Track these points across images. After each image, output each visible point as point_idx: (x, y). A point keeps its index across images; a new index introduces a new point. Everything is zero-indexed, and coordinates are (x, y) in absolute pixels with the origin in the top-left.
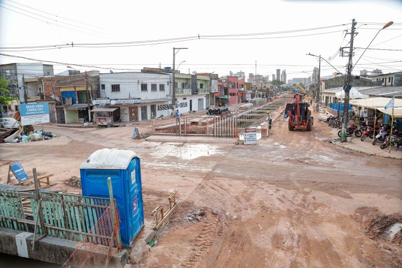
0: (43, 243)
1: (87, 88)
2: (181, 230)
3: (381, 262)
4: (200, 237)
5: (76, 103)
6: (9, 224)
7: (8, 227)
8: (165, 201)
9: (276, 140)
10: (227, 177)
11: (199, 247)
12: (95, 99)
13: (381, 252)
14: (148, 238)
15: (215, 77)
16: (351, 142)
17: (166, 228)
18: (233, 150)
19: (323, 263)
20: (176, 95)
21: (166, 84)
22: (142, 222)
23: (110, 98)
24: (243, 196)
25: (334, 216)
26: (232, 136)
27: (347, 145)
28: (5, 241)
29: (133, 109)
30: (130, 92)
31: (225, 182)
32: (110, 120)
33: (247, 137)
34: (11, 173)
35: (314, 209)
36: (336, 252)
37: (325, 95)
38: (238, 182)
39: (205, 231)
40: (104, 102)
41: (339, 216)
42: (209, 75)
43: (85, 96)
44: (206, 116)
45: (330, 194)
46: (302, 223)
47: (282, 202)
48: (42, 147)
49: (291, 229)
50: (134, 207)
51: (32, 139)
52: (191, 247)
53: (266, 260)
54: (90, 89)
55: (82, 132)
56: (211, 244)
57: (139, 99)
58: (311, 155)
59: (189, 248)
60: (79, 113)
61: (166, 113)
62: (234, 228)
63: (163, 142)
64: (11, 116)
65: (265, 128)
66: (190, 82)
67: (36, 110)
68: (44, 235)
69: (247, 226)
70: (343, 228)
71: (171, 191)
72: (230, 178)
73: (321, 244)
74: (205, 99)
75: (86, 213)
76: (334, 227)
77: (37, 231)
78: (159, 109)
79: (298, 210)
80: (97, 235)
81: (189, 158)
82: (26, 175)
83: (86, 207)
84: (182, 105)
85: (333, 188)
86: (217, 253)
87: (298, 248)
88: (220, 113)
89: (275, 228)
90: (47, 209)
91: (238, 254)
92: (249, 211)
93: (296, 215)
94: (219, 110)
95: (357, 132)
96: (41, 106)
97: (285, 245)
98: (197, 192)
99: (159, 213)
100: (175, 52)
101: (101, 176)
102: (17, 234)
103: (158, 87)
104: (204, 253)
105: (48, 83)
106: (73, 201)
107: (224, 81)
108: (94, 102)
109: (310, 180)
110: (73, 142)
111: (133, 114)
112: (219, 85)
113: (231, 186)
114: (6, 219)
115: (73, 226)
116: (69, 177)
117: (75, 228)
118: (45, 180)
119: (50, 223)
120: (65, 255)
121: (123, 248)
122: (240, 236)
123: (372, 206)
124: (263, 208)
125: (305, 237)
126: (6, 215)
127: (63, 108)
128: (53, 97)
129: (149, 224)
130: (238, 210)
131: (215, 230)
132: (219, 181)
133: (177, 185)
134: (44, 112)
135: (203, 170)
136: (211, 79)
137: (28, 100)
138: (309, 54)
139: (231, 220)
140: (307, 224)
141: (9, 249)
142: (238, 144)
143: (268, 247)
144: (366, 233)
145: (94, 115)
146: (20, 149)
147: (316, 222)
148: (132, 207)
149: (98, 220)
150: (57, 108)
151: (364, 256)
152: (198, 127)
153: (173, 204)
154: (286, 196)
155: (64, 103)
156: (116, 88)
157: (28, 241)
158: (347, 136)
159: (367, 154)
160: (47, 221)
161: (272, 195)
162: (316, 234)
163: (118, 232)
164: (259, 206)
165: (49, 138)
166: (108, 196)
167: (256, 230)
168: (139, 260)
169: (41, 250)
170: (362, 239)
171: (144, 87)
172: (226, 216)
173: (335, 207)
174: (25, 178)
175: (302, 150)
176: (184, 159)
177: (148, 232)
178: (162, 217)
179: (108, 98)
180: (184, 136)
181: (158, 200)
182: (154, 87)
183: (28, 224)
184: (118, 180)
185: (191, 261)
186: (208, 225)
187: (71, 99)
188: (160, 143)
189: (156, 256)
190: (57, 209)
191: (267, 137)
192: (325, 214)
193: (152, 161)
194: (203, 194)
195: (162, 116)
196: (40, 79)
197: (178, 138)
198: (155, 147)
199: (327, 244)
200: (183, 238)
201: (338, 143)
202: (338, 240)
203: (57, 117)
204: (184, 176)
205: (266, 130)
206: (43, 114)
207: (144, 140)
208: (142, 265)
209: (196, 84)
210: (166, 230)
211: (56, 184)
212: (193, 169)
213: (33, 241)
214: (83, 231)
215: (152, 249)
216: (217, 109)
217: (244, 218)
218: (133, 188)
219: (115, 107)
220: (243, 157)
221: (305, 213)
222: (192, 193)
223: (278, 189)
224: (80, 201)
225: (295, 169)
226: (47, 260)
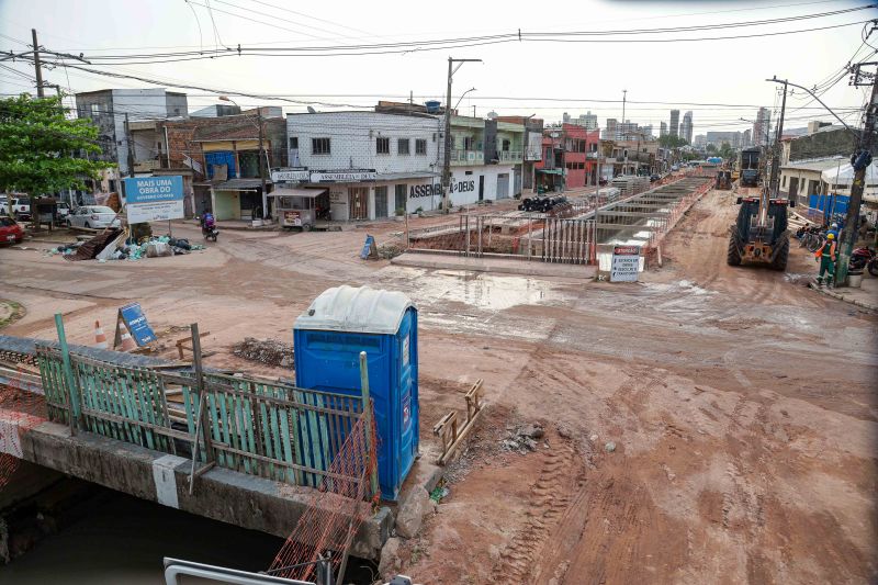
0: (211, 482)
1: (260, 145)
2: (496, 470)
4: (539, 487)
5: (235, 177)
6: (136, 436)
7: (134, 442)
9: (682, 275)
10: (583, 355)
11: (537, 509)
12: (278, 170)
14: (430, 483)
15: (533, 125)
16: (858, 288)
17: (463, 462)
18: (589, 293)
19: (822, 565)
20: (451, 164)
21: (430, 139)
22: (415, 449)
23: (307, 167)
24: (623, 399)
25: (836, 458)
26: (584, 260)
27: (849, 295)
28: (131, 471)
29: (357, 192)
30: (353, 157)
31: (580, 366)
32: (308, 216)
33: (619, 265)
34: (122, 326)
35: (786, 439)
37: (789, 175)
38: (607, 367)
39: (549, 475)
40: (297, 176)
41: (849, 459)
42: (525, 121)
43: (256, 162)
44: (517, 214)
45: (821, 406)
46: (763, 469)
47: (714, 419)
48: (173, 271)
49: (740, 481)
50: (404, 414)
51: (149, 253)
52: (521, 507)
53: (690, 547)
54: (266, 147)
55: (251, 241)
56: (564, 504)
57: (373, 171)
58: (766, 312)
59: (519, 509)
60: (241, 198)
61: (429, 203)
62: (611, 471)
63: (431, 268)
64: (101, 202)
65: (653, 246)
66: (482, 136)
67: (157, 190)
68: (210, 465)
69: (640, 468)
71: (463, 379)
72: (590, 356)
73: (814, 521)
74: (512, 174)
75: (304, 424)
76: (840, 483)
78: (412, 195)
79: (750, 439)
80: (326, 474)
82: (150, 332)
83: (306, 413)
84: (463, 187)
85: (827, 394)
86: (580, 524)
87: (761, 525)
88: (548, 209)
89: (703, 476)
90: (218, 408)
91: (627, 530)
92: (641, 434)
93: (749, 449)
94: (547, 201)
95: (873, 265)
96: (167, 183)
98: (520, 384)
99: (448, 429)
100: (453, 69)
101: (339, 347)
102: (156, 457)
103: (413, 146)
104: (550, 523)
105: (176, 132)
106: (277, 398)
107: (556, 135)
108: (275, 176)
109: (771, 371)
110: (233, 261)
111: (358, 205)
112: (543, 145)
113: (593, 374)
114: (130, 426)
115: (273, 450)
116: (239, 339)
117: (278, 454)
119: (222, 440)
120: (257, 510)
121: (383, 502)
122: (626, 489)
124: (672, 428)
125: (774, 503)
126: (131, 418)
127: (209, 187)
128: (187, 162)
129: (427, 451)
130: (616, 432)
131: (569, 472)
132: (567, 362)
133: (474, 366)
134: (172, 196)
135: (529, 336)
136: (528, 130)
137: (136, 169)
138: (775, 80)
139: (602, 452)
140: (775, 472)
141: (134, 486)
142: (597, 280)
143: (691, 518)
145: (274, 205)
146: (128, 273)
147: (795, 469)
148: (401, 415)
150: (194, 186)
152: (502, 237)
153: (473, 409)
154: (720, 404)
155: (211, 177)
156: (321, 146)
157: (180, 478)
158: (849, 274)
160: (218, 436)
161: (688, 400)
162: (799, 496)
163: (375, 470)
164: (661, 425)
165: (183, 251)
167: (660, 477)
168: (415, 531)
169: (206, 496)
171: (383, 146)
172: (592, 445)
173: (837, 439)
174: (149, 338)
175: (745, 301)
177: (428, 470)
178: (454, 437)
179: (306, 169)
180: (477, 256)
181: (439, 399)
182: (404, 146)
183: (175, 439)
184: (379, 358)
185: (525, 539)
186: (553, 460)
187: (225, 168)
188: (424, 270)
189: (453, 524)
191: (660, 267)
192: (815, 454)
194: (535, 390)
195: (420, 210)
196: (160, 125)
197: (462, 261)
198: (415, 279)
199: (825, 521)
200: (504, 487)
202: (851, 516)
203: (196, 207)
204: (487, 348)
205: (655, 250)
206: (170, 199)
207: (388, 262)
208: (423, 541)
209: (494, 141)
210: (464, 467)
211: (213, 354)
212: (504, 333)
213: (191, 476)
214: (295, 462)
215: (442, 508)
216: (541, 199)
217: (630, 449)
218: (405, 374)
219: (320, 188)
220: (613, 309)
221: (768, 448)
222: (509, 388)
223: (702, 387)
224: (291, 399)
225: (732, 345)
226: (217, 517)
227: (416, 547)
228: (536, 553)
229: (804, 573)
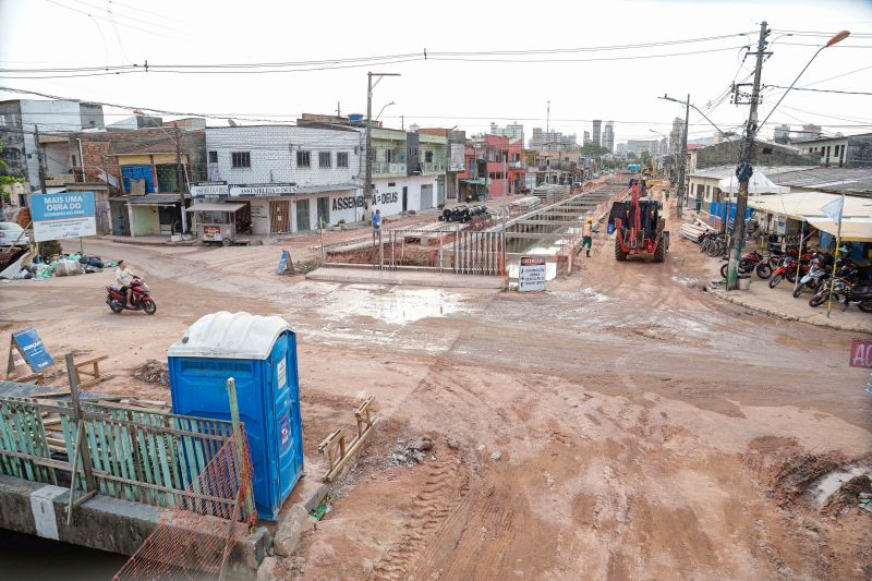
0: (90, 510)
1: (178, 159)
2: (380, 483)
3: (797, 555)
4: (421, 499)
5: (153, 191)
6: (15, 469)
8: (348, 418)
9: (586, 283)
10: (482, 366)
11: (418, 521)
12: (197, 185)
13: (798, 535)
14: (313, 501)
15: (456, 137)
16: (747, 290)
17: (350, 478)
18: (496, 304)
19: (677, 557)
20: (373, 176)
21: (351, 152)
22: (299, 468)
23: (228, 181)
24: (514, 409)
26: (493, 272)
27: (739, 297)
28: (8, 505)
29: (279, 206)
30: (272, 171)
31: (476, 377)
32: (228, 231)
33: (527, 275)
34: (15, 351)
35: (663, 439)
36: (704, 534)
37: (697, 183)
38: (503, 376)
39: (433, 486)
40: (216, 190)
41: (715, 455)
42: (447, 133)
43: (174, 176)
44: (436, 225)
45: (698, 406)
46: (637, 469)
47: (597, 423)
48: (81, 291)
49: (614, 482)
50: (282, 436)
51: (57, 272)
52: (402, 520)
53: (558, 549)
54: (184, 161)
55: (169, 257)
56: (445, 514)
57: (292, 184)
58: (661, 317)
59: (398, 522)
60: (160, 212)
61: (351, 215)
62: (494, 479)
63: (345, 282)
64: (10, 217)
65: (565, 254)
66: (404, 150)
67: (66, 207)
68: (91, 494)
69: (521, 476)
70: (723, 481)
71: (361, 395)
72: (488, 367)
73: (676, 517)
74: (435, 184)
75: (181, 449)
76: (704, 479)
77: (77, 485)
78: (335, 208)
79: (628, 442)
80: (205, 497)
81: (401, 321)
82: (47, 357)
83: (181, 438)
84: (386, 199)
85: (705, 394)
86: (457, 533)
87: (626, 524)
88: (468, 219)
89: (580, 480)
90: (97, 436)
91: (501, 536)
92: (527, 442)
93: (624, 453)
94: (466, 211)
95: (761, 268)
96: (76, 199)
97: (600, 518)
98: (416, 398)
99: (335, 447)
100: (373, 83)
101: (212, 373)
102: (34, 489)
103: (334, 158)
104: (429, 534)
105: (91, 144)
106: (154, 424)
107: (479, 146)
108: (194, 191)
109: (656, 373)
111: (280, 218)
112: (466, 155)
113: (488, 385)
114: (8, 457)
115: (153, 475)
116: (140, 361)
117: (158, 479)
118: (90, 368)
119: (103, 468)
120: (137, 537)
121: (260, 522)
122: (506, 496)
123: (785, 434)
124: (556, 435)
125: (642, 502)
126: (8, 449)
128: (103, 177)
129: (313, 469)
130: (503, 441)
131: (453, 483)
132: (464, 373)
133: (373, 381)
134: (83, 212)
135: (430, 349)
136: (450, 141)
137: (48, 183)
138: (666, 97)
139: (487, 461)
140: (647, 472)
141: (12, 520)
142: (506, 290)
143: (563, 521)
144: (770, 494)
145: (194, 220)
146: (33, 293)
147: (665, 470)
148: (278, 437)
149: (206, 464)
150: (110, 201)
151: (762, 543)
152: (421, 248)
153: (364, 425)
154: (605, 409)
155: (128, 192)
156: (241, 160)
157: (59, 507)
158: (739, 277)
159: (781, 318)
160: (98, 464)
161: (576, 406)
162: (665, 494)
163: (249, 491)
164: (547, 432)
165: (95, 269)
166: (228, 416)
167: (540, 484)
168: (292, 549)
169: (86, 526)
170: (759, 507)
171: (303, 159)
172: (477, 453)
173: (708, 436)
174: (46, 363)
175: (643, 306)
176: (388, 322)
177: (312, 488)
178: (343, 454)
179: (225, 183)
180: (390, 269)
181: (334, 415)
182: (325, 159)
183: (56, 469)
184: (250, 382)
185: (401, 551)
186: (438, 471)
187: (143, 182)
188: (338, 285)
189: (329, 541)
190: (117, 438)
191: (569, 275)
192: (686, 452)
193: (320, 326)
194: (429, 403)
195: (342, 222)
196: (74, 138)
197: (375, 274)
198: (327, 294)
199: (686, 515)
200: (386, 501)
201: (721, 292)
202: (709, 509)
203: (113, 222)
204: (387, 363)
205: (566, 258)
206: (81, 215)
207: (302, 277)
208: (299, 558)
209: (416, 152)
210: (351, 483)
211: (112, 377)
212: (409, 347)
213: (69, 507)
214: (174, 487)
215: (320, 525)
216: (461, 210)
217: (515, 457)
218: (281, 396)
219: (240, 202)
220: (516, 319)
221: (644, 449)
222: (405, 402)
223: (590, 393)
224: (168, 425)
225: (626, 350)
226: (98, 545)
227: (292, 565)
228: (410, 565)
229: (659, 566)
